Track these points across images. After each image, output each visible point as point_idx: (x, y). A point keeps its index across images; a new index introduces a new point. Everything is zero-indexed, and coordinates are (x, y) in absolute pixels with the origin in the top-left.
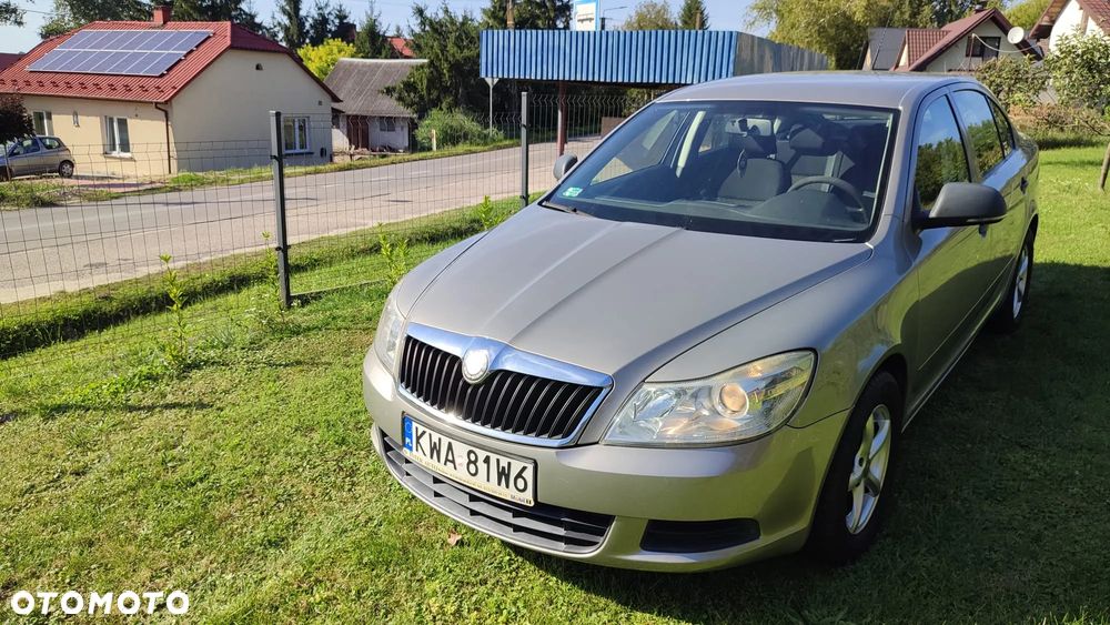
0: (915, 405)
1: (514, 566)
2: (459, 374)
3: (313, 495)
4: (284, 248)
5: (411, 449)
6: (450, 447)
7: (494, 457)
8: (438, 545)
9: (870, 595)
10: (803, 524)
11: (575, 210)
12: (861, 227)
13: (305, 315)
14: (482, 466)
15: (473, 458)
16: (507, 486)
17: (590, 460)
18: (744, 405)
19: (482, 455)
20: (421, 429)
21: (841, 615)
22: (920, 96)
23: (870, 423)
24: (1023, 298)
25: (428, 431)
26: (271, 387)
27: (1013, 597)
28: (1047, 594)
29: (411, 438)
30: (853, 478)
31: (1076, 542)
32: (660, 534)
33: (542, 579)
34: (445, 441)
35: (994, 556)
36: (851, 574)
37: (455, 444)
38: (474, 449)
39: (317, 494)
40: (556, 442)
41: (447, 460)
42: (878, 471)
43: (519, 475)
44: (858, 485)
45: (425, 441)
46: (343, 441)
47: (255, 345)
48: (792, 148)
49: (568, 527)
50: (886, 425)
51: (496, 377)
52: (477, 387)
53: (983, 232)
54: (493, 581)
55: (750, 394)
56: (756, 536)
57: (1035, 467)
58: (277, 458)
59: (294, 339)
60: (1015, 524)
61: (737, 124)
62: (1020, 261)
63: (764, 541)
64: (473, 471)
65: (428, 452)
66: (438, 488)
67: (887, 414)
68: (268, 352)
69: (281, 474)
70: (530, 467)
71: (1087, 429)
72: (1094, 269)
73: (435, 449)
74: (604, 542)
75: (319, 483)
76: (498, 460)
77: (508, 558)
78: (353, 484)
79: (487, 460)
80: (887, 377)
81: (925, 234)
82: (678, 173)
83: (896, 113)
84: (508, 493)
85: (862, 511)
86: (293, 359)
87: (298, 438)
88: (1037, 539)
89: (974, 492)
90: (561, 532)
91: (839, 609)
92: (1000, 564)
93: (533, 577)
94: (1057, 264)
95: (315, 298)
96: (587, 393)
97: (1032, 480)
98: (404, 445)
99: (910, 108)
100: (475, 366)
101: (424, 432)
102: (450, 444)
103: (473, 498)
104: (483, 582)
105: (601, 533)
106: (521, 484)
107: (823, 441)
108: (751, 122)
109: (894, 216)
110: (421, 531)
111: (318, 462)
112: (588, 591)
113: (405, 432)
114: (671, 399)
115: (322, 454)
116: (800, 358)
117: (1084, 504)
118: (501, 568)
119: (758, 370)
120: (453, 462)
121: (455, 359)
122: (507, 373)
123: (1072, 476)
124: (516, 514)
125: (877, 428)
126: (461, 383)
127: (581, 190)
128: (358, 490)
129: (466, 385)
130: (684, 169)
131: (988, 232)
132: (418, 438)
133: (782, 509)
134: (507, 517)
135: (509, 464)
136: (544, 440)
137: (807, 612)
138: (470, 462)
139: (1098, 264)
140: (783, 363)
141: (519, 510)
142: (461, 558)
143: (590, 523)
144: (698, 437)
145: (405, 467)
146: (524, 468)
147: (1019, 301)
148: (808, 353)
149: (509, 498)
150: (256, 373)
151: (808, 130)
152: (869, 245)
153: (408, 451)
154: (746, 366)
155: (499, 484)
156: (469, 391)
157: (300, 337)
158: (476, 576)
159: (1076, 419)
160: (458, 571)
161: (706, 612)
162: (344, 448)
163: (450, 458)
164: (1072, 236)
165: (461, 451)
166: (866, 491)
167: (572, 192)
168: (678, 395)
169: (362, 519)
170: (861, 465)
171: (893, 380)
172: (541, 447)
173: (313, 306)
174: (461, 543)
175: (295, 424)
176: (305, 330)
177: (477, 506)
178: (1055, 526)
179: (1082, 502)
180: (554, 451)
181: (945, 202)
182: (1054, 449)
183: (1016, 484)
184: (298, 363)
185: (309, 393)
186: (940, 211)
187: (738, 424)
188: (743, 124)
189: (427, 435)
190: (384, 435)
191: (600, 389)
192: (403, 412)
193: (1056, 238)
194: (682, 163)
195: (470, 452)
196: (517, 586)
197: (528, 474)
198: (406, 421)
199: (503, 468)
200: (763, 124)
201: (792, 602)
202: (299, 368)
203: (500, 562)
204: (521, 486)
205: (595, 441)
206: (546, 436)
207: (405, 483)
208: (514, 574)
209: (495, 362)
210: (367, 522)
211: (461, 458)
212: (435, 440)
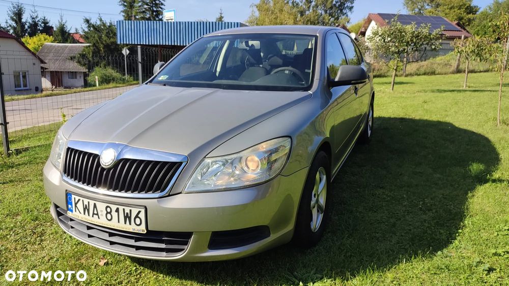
0: (335, 170)
1: (139, 272)
2: (99, 164)
3: (16, 249)
4: (4, 124)
5: (72, 211)
6: (95, 206)
7: (121, 208)
8: (93, 267)
9: (325, 260)
10: (291, 227)
11: (165, 85)
12: (307, 85)
14: (114, 214)
15: (109, 210)
16: (130, 224)
17: (177, 203)
18: (258, 167)
19: (114, 207)
20: (77, 198)
21: (312, 272)
22: (325, 32)
23: (318, 176)
24: (371, 129)
25: (81, 199)
27: (389, 252)
28: (403, 248)
29: (72, 205)
30: (312, 203)
31: (410, 225)
32: (219, 239)
33: (155, 276)
34: (92, 203)
35: (377, 235)
36: (315, 252)
37: (98, 204)
38: (109, 205)
39: (18, 248)
40: (157, 195)
41: (94, 214)
42: (322, 201)
43: (137, 216)
44: (314, 207)
45: (80, 205)
46: (37, 219)
49: (167, 242)
50: (324, 177)
51: (121, 163)
52: (109, 169)
54: (126, 281)
55: (261, 160)
56: (269, 235)
57: (387, 195)
59: (10, 170)
60: (384, 220)
61: (244, 43)
63: (273, 237)
64: (109, 218)
65: (82, 211)
66: (90, 232)
67: (324, 173)
70: (143, 211)
72: (395, 119)
73: (86, 209)
74: (188, 248)
75: (20, 242)
76: (124, 209)
77: (135, 268)
78: (42, 241)
79: (117, 210)
80: (323, 153)
81: (333, 89)
82: (217, 74)
83: (316, 37)
84: (131, 228)
85: (317, 220)
86: (8, 180)
87: (8, 220)
88: (394, 225)
90: (163, 246)
92: (380, 238)
93: (150, 276)
94: (381, 117)
95: (25, 151)
96: (174, 166)
97: (387, 201)
98: (68, 209)
99: (322, 35)
100: (107, 158)
101: (79, 200)
102: (95, 204)
103: (111, 235)
104: (120, 283)
105: (186, 243)
106: (138, 221)
108: (251, 43)
109: (320, 80)
110: (83, 261)
111: (20, 231)
112: (181, 278)
113: (68, 202)
114: (220, 166)
115: (24, 226)
116: (284, 141)
117: (410, 209)
118: (131, 274)
120: (97, 214)
121: (96, 156)
122: (127, 160)
123: (403, 198)
124: (137, 240)
125: (321, 179)
126: (100, 169)
127: (168, 76)
128: (45, 243)
129: (103, 169)
130: (220, 72)
131: (358, 93)
132: (76, 204)
133: (280, 221)
134: (132, 242)
135: (131, 211)
136: (150, 195)
137: (296, 273)
138: (107, 213)
139: (397, 117)
140: (276, 144)
141: (138, 237)
142: (107, 272)
143: (179, 238)
144: (234, 184)
145: (70, 223)
146: (139, 212)
148: (287, 138)
149: (131, 230)
151: (275, 57)
152: (310, 92)
153: (70, 212)
154: (258, 146)
155: (125, 223)
156: (105, 172)
157: (14, 169)
158: (115, 280)
159: (401, 175)
160: (105, 279)
161: (245, 280)
162: (37, 222)
163: (96, 212)
164: (385, 107)
165: (101, 207)
166: (318, 211)
167: (163, 78)
168: (224, 165)
169: (46, 259)
170: (315, 197)
171: (326, 155)
172: (149, 199)
173: (24, 154)
174: (107, 264)
175: (6, 212)
176: (17, 165)
177: (113, 239)
178: (400, 219)
180: (156, 200)
181: (342, 73)
182: (394, 187)
183: (381, 203)
184: (11, 181)
185: (17, 196)
186: (340, 78)
187: (255, 176)
188: (247, 43)
189: (81, 201)
190: (56, 207)
191: (181, 163)
192: (66, 190)
193: (379, 108)
194: (219, 69)
195: (107, 207)
196: (141, 283)
197: (142, 215)
199: (127, 213)
200: (256, 44)
201: (288, 269)
202: (11, 184)
203: (130, 271)
204: (138, 222)
205: (180, 192)
206: (151, 192)
207: (71, 232)
208: (138, 276)
209: (119, 154)
210: (49, 260)
211: (102, 211)
212: (86, 203)
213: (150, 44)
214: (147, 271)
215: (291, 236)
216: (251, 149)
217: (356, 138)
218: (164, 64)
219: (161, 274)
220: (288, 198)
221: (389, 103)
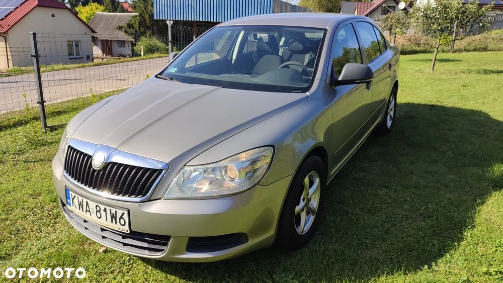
0: (334, 171)
1: (131, 262)
2: (91, 166)
4: (42, 102)
5: (70, 205)
6: (87, 204)
7: (108, 209)
8: (93, 253)
9: (307, 265)
10: (271, 232)
11: (171, 79)
12: (306, 85)
13: (52, 135)
15: (98, 209)
16: (116, 223)
17: (157, 208)
18: (236, 176)
19: (102, 207)
20: (74, 194)
21: (291, 276)
22: (337, 24)
23: (307, 180)
24: (393, 119)
25: (77, 196)
26: (23, 173)
27: (373, 261)
28: (389, 258)
29: (70, 199)
30: (298, 208)
31: (404, 232)
32: (195, 244)
33: (144, 268)
34: (85, 200)
35: (367, 241)
37: (89, 202)
38: (98, 204)
39: (34, 229)
40: (138, 199)
41: (86, 211)
42: (315, 204)
43: (121, 217)
44: (303, 210)
45: (76, 201)
47: (21, 152)
48: (289, 50)
49: (149, 242)
50: (317, 181)
51: (109, 166)
52: (99, 171)
53: (368, 88)
54: (118, 271)
55: (239, 171)
56: (247, 241)
57: (390, 197)
58: (17, 211)
59: (42, 148)
60: (378, 225)
61: (252, 36)
62: (389, 101)
63: (252, 242)
64: (99, 216)
65: (78, 207)
66: (85, 225)
67: (317, 175)
68: (27, 155)
69: (17, 219)
70: (126, 213)
71: (414, 177)
72: (425, 106)
73: (81, 205)
74: (167, 249)
75: (37, 223)
76: (110, 210)
77: (129, 258)
78: (55, 223)
79: (105, 210)
80: (316, 157)
81: (338, 88)
82: (233, 62)
83: (326, 30)
84: (117, 227)
85: (306, 223)
86: (39, 158)
87: (31, 200)
88: (387, 232)
89: (361, 210)
90: (146, 245)
91: (291, 274)
92: (369, 245)
93: (141, 266)
96: (156, 172)
97: (388, 203)
98: (67, 203)
99: (332, 28)
100: (98, 161)
101: (75, 196)
102: (87, 202)
103: (103, 230)
104: (112, 272)
105: (166, 245)
106: (122, 220)
107: (279, 192)
108: (259, 35)
109: (321, 80)
110: (86, 246)
111: (39, 212)
112: (167, 272)
113: (67, 197)
114: (200, 174)
115: (42, 207)
116: (267, 150)
117: (410, 213)
118: (124, 264)
119: (244, 157)
120: (89, 211)
121: (90, 157)
122: (115, 164)
123: (406, 200)
124: (124, 237)
125: (311, 183)
126: (92, 170)
127: (176, 69)
128: (58, 226)
129: (94, 171)
130: (236, 59)
131: (371, 88)
132: (73, 199)
133: (260, 226)
134: (119, 238)
135: (116, 211)
136: (132, 199)
137: (274, 276)
138: (97, 211)
140: (256, 153)
141: (124, 235)
142: (104, 259)
143: (160, 240)
144: (216, 192)
145: (71, 214)
146: (123, 214)
147: (390, 120)
148: (270, 148)
149: (117, 229)
150: (18, 166)
151: (296, 42)
152: (308, 94)
153: (69, 206)
154: (238, 155)
155: (112, 222)
156: (96, 173)
157: (46, 147)
158: (109, 269)
159: (411, 173)
160: (100, 267)
162: (55, 204)
163: (88, 209)
164: (418, 91)
165: (92, 205)
166: (308, 213)
167: (173, 70)
168: (205, 171)
169: (55, 242)
170: (304, 201)
171: (319, 159)
172: (131, 201)
173: (58, 131)
174: (105, 251)
175: (30, 192)
176: (49, 143)
177: (104, 234)
178: (396, 225)
179: (409, 212)
180: (137, 204)
181: (346, 72)
182: (400, 188)
183: (381, 205)
184: (41, 160)
185: (43, 176)
186: (343, 77)
187: (235, 185)
188: (255, 36)
189: (76, 198)
191: (162, 170)
192: (66, 186)
195: (97, 206)
196: (131, 273)
197: (126, 217)
198: (67, 190)
199: (113, 214)
200: (265, 36)
201: (269, 271)
202: (41, 163)
203: (124, 261)
204: (123, 223)
205: (160, 197)
206: (134, 196)
207: (72, 224)
208: (131, 266)
209: (108, 157)
210: (58, 243)
211: (93, 209)
212: (80, 200)
213: (185, 20)
214: (139, 262)
215: (272, 241)
216: (230, 158)
217: (368, 133)
218: (177, 54)
219: (151, 266)
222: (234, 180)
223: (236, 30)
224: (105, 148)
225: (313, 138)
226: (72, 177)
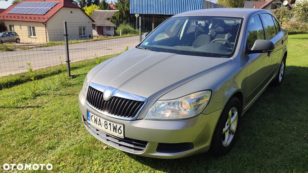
0: (246, 108)
1: (122, 156)
2: (102, 98)
3: (66, 133)
4: (68, 61)
5: (89, 120)
6: (100, 120)
8: (100, 149)
9: (229, 165)
10: (208, 144)
11: (146, 49)
12: (230, 53)
13: (74, 81)
14: (109, 126)
15: (106, 123)
16: (116, 132)
17: (141, 124)
18: (188, 108)
19: (109, 122)
20: (92, 114)
22: (249, 15)
23: (230, 113)
24: (283, 76)
25: (94, 115)
26: (59, 101)
28: (284, 165)
30: (224, 130)
31: (294, 149)
32: (162, 147)
33: (130, 160)
34: (98, 118)
35: (268, 153)
36: (224, 159)
38: (106, 121)
39: (67, 133)
40: (130, 119)
41: (99, 124)
42: (234, 127)
43: (119, 129)
44: (227, 131)
45: (93, 118)
46: (77, 118)
47: (57, 89)
48: (215, 32)
49: (135, 145)
50: (236, 113)
51: (113, 99)
52: (107, 101)
53: (269, 55)
54: (115, 160)
55: (190, 104)
56: (193, 148)
57: (283, 126)
58: (57, 123)
59: (69, 88)
60: (276, 143)
61: (195, 23)
62: (281, 65)
63: (196, 149)
64: (106, 127)
65: (94, 121)
66: (97, 132)
67: (236, 110)
68: (61, 91)
69: (57, 127)
70: (122, 126)
71: (299, 114)
72: (304, 68)
73: (96, 120)
74: (145, 149)
75: (68, 130)
76: (113, 124)
77: (120, 153)
78: (78, 130)
79: (110, 124)
80: (237, 99)
81: (250, 55)
82: (180, 39)
83: (242, 19)
84: (116, 134)
85: (228, 140)
86: (67, 93)
87: (64, 117)
88: (282, 148)
89: (264, 133)
90: (132, 146)
91: (219, 170)
92: (270, 156)
93: (127, 159)
94: (294, 66)
95: (78, 76)
96: (140, 103)
97: (282, 130)
98: (88, 119)
99: (246, 18)
100: (107, 96)
101: (93, 115)
103: (107, 136)
104: (111, 161)
105: (145, 147)
107: (213, 119)
108: (199, 22)
109: (240, 50)
110: (96, 145)
111: (69, 124)
112: (143, 163)
113: (88, 116)
114: (166, 105)
115: (71, 121)
116: (206, 93)
117: (297, 137)
118: (118, 156)
119: (193, 96)
120: (101, 124)
121: (102, 93)
122: (116, 97)
123: (294, 129)
124: (120, 141)
125: (233, 114)
126: (103, 100)
127: (148, 43)
128: (79, 132)
129: (104, 101)
130: (182, 38)
131: (271, 55)
132: (91, 117)
133: (201, 139)
134: (117, 141)
135: (116, 125)
136: (126, 118)
137: (209, 171)
138: (105, 125)
139: (305, 66)
140: (201, 94)
142: (106, 153)
143: (141, 144)
144: (175, 117)
145: (89, 125)
146: (121, 127)
147: (281, 77)
148: (209, 91)
149: (116, 136)
150: (56, 97)
151: (220, 26)
152: (231, 58)
153: (89, 121)
154: (189, 95)
155: (114, 131)
156: (105, 103)
157: (71, 87)
158: (110, 159)
159: (296, 112)
160: (104, 157)
161: (178, 170)
162: (77, 119)
163: (100, 123)
164: (299, 58)
165: (103, 121)
166: (230, 133)
167: (146, 44)
168: (169, 104)
169: (79, 141)
170: (228, 126)
172: (125, 120)
173: (77, 78)
174: (107, 149)
175: (64, 112)
176: (72, 85)
177: (108, 138)
178: (288, 144)
179: (296, 137)
180: (129, 121)
181: (256, 45)
182: (289, 120)
183: (277, 131)
184: (69, 94)
185: (70, 103)
187: (187, 113)
188: (197, 23)
189: (93, 116)
190: (83, 116)
191: (144, 102)
192: (87, 109)
193: (294, 59)
194: (181, 36)
195: (105, 122)
196: (122, 162)
197: (122, 129)
198: (88, 112)
199: (115, 127)
200: (203, 23)
201: (205, 168)
202: (69, 96)
203: (118, 155)
204: (120, 132)
205: (142, 118)
206: (127, 117)
207: (89, 131)
208: (122, 158)
209: (113, 94)
210: (80, 142)
211: (103, 123)
212: (96, 118)
213: (148, 14)
214: (126, 156)
215: (208, 148)
216: (185, 97)
217: (267, 84)
218: (148, 34)
219: (133, 159)
220: (207, 127)
221: (302, 55)
222: (186, 110)
223: (183, 19)
224: (111, 88)
225: (234, 87)
226: (91, 104)
